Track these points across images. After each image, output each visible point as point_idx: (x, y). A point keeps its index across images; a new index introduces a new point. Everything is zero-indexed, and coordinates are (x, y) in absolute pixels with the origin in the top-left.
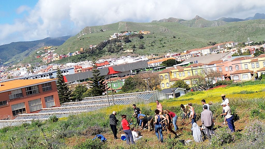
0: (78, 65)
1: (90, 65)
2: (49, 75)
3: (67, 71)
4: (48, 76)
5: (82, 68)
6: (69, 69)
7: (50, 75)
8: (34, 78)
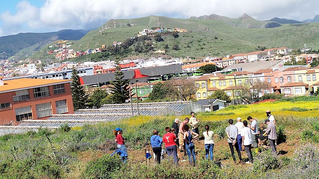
0: (99, 65)
1: (112, 65)
2: (62, 74)
3: (85, 71)
4: (61, 76)
5: (103, 68)
6: (87, 69)
8: (44, 77)
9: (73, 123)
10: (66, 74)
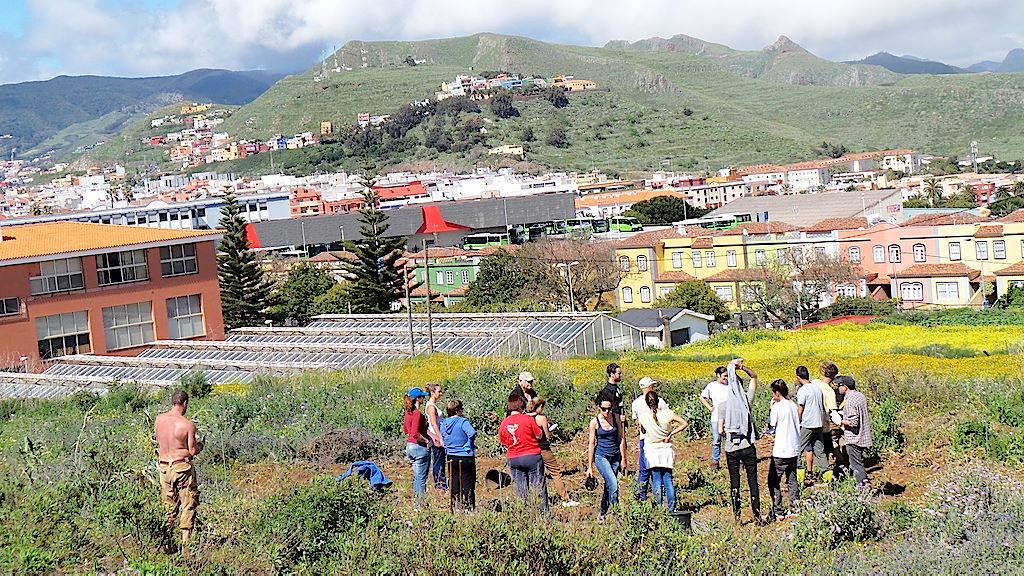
0: (308, 187)
1: (352, 189)
2: (190, 214)
3: (263, 206)
4: (186, 217)
5: (323, 198)
6: (269, 199)
7: (193, 216)
8: (131, 220)
9: (220, 372)
10: (202, 213)
